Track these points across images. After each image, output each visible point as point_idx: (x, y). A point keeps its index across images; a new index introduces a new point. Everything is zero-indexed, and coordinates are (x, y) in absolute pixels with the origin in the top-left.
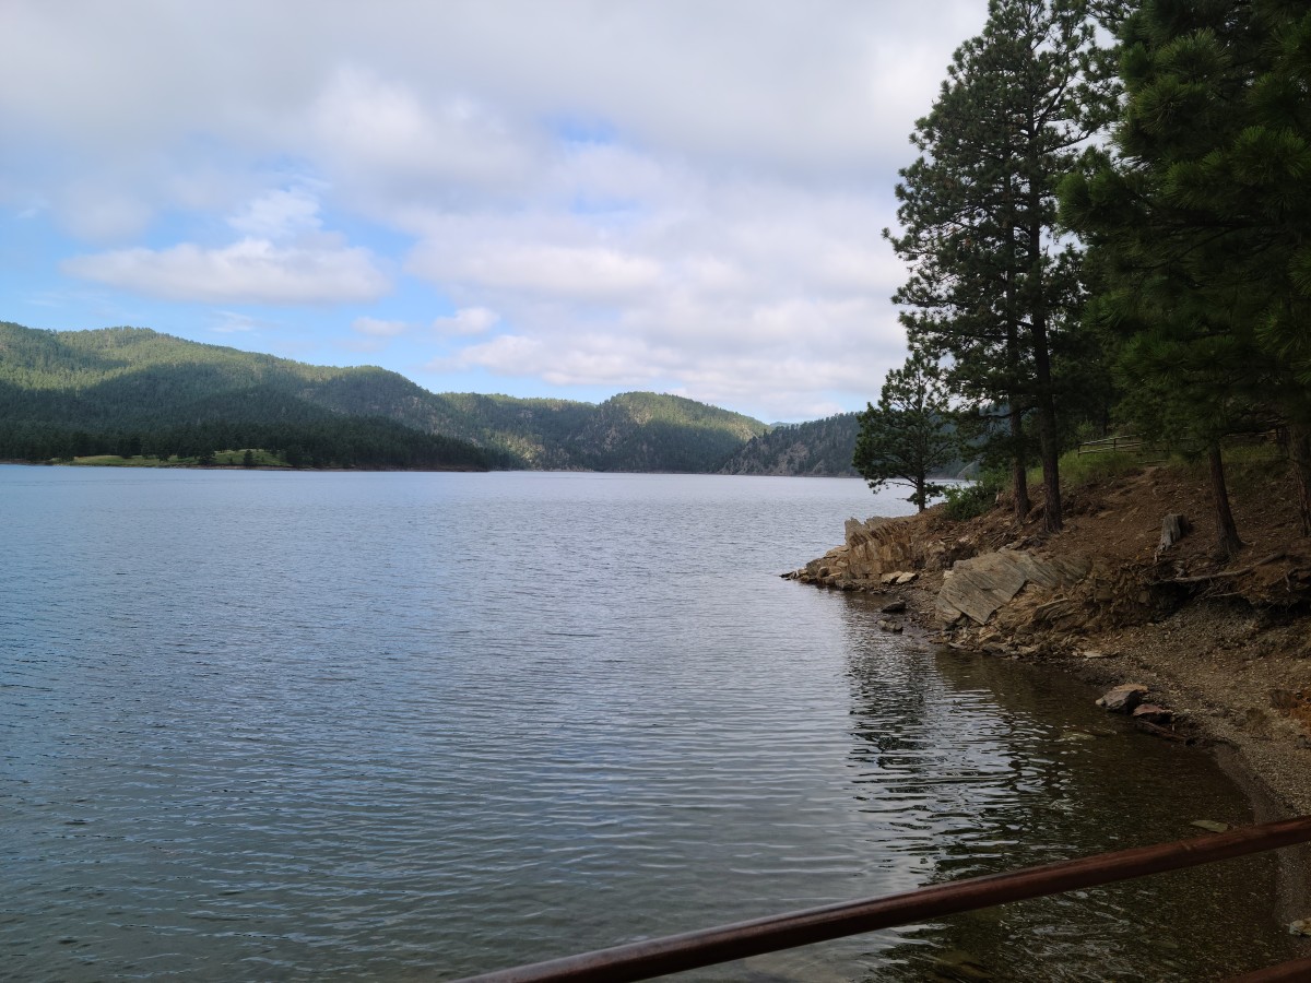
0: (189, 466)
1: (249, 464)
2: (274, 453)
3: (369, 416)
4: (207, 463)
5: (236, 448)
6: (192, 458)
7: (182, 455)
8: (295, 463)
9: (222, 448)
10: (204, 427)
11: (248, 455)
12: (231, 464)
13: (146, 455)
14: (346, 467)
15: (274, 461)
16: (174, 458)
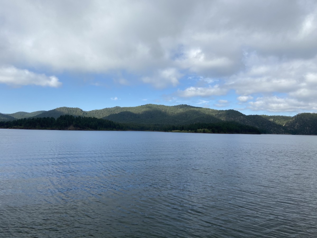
0: (193, 132)
1: (204, 132)
2: (209, 130)
3: (231, 121)
4: (196, 132)
5: (202, 129)
6: (193, 131)
7: (191, 130)
8: (213, 132)
9: (199, 129)
10: (196, 124)
11: (204, 130)
12: (200, 132)
13: (185, 130)
14: (225, 133)
15: (210, 132)
16: (190, 131)
